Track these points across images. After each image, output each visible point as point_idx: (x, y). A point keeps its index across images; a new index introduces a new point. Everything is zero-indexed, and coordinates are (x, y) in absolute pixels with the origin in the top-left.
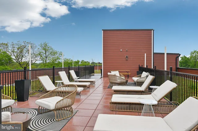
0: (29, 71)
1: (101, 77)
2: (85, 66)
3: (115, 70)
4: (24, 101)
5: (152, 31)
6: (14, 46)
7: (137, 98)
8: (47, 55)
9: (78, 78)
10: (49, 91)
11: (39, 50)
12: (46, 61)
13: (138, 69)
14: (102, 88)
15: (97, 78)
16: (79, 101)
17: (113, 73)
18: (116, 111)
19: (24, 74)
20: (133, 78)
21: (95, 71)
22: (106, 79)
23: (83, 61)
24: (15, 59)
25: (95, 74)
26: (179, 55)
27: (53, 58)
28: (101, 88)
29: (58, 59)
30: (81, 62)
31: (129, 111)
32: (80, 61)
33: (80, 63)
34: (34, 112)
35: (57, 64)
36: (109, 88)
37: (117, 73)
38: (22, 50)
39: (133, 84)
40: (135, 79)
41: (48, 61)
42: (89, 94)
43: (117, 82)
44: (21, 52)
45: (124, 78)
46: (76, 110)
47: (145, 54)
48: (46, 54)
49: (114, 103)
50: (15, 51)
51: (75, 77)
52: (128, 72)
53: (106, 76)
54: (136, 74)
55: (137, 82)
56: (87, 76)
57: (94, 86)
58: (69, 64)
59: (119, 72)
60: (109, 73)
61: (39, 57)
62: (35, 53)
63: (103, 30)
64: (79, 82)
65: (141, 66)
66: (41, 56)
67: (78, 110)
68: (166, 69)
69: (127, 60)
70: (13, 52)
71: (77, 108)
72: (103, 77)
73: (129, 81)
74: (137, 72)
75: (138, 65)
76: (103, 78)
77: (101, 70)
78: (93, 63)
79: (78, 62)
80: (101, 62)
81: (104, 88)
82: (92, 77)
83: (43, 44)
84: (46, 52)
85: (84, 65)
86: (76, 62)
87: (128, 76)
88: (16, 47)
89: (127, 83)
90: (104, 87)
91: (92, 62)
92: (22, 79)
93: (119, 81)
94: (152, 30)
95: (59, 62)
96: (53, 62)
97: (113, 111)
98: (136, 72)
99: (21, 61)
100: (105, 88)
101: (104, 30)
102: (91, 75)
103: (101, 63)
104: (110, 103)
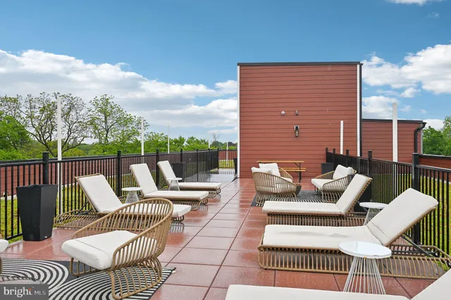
0: (56, 163)
1: (236, 178)
2: (197, 150)
3: (268, 160)
4: (39, 240)
5: (358, 66)
6: (33, 104)
7: (331, 236)
8: (109, 124)
9: (179, 181)
10: (104, 215)
11: (91, 113)
12: (106, 139)
13: (325, 157)
14: (237, 206)
15: (224, 179)
16: (178, 239)
17: (264, 168)
18: (275, 270)
19: (42, 172)
20: (313, 180)
21: (221, 162)
22: (247, 181)
23: (193, 138)
24: (35, 133)
25: (220, 170)
26: (422, 125)
27: (123, 131)
28: (234, 206)
29: (134, 133)
30: (188, 142)
31: (308, 270)
32: (186, 138)
33: (185, 143)
34: (60, 271)
35: (132, 146)
36: (254, 205)
37: (273, 168)
38: (52, 113)
39: (314, 195)
40: (319, 183)
41: (111, 140)
42: (205, 220)
43: (274, 190)
44: (50, 117)
45: (291, 180)
46: (171, 266)
47: (342, 122)
48: (106, 122)
49: (269, 249)
50: (36, 115)
51: (172, 179)
52: (299, 165)
53: (246, 174)
54: (321, 170)
55: (324, 191)
56: (201, 175)
57: (217, 201)
58: (160, 145)
59: (279, 165)
60: (254, 169)
61: (91, 130)
62: (82, 120)
63: (238, 64)
64: (182, 189)
65: (332, 152)
66: (96, 128)
67: (175, 265)
68: (395, 159)
69: (297, 137)
70: (31, 117)
71: (174, 261)
72: (239, 176)
73: (305, 188)
74: (323, 165)
75: (324, 148)
76: (238, 179)
77: (236, 160)
78: (216, 144)
79: (181, 141)
80: (234, 143)
81: (241, 206)
82: (214, 176)
83: (99, 98)
84: (106, 117)
85: (194, 149)
86: (176, 141)
87: (299, 176)
88: (37, 105)
89: (300, 193)
90: (241, 202)
91: (213, 141)
92: (37, 183)
93: (278, 188)
94: (359, 63)
95: (137, 141)
96: (123, 142)
97: (266, 269)
98: (320, 166)
99: (49, 139)
100: (243, 204)
101: (241, 65)
102: (212, 173)
103: (236, 145)
104: (259, 249)
